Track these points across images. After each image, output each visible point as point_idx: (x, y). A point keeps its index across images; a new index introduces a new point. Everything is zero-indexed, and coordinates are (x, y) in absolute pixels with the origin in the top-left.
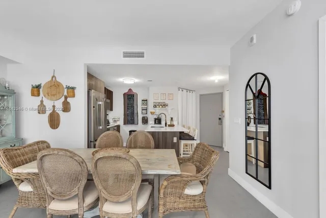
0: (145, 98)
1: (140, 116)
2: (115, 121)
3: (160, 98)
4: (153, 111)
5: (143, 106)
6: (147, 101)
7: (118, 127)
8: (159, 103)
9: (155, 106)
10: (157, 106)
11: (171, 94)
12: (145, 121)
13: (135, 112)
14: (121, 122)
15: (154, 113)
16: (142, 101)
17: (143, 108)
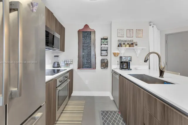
0: (105, 36)
1: (99, 59)
2: (67, 65)
3: (125, 36)
4: (117, 52)
5: (103, 46)
6: (107, 39)
7: (71, 72)
8: (126, 41)
9: (120, 45)
10: (123, 45)
11: (139, 30)
12: (105, 64)
13: (92, 53)
14: (74, 66)
15: (118, 54)
16: (102, 39)
17: (103, 49)
